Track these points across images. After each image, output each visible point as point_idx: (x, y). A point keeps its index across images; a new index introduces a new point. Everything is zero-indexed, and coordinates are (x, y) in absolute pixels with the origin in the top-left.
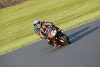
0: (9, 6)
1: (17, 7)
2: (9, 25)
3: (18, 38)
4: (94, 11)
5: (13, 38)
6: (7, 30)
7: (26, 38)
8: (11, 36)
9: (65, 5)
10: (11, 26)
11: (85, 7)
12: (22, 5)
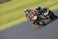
0: (3, 3)
1: (8, 3)
2: (4, 14)
3: (9, 21)
4: (53, 6)
5: (6, 21)
6: (2, 17)
7: (14, 21)
8: (5, 20)
9: (36, 2)
10: (5, 14)
11: (48, 3)
12: (11, 2)
